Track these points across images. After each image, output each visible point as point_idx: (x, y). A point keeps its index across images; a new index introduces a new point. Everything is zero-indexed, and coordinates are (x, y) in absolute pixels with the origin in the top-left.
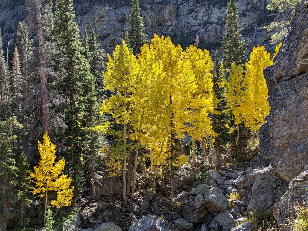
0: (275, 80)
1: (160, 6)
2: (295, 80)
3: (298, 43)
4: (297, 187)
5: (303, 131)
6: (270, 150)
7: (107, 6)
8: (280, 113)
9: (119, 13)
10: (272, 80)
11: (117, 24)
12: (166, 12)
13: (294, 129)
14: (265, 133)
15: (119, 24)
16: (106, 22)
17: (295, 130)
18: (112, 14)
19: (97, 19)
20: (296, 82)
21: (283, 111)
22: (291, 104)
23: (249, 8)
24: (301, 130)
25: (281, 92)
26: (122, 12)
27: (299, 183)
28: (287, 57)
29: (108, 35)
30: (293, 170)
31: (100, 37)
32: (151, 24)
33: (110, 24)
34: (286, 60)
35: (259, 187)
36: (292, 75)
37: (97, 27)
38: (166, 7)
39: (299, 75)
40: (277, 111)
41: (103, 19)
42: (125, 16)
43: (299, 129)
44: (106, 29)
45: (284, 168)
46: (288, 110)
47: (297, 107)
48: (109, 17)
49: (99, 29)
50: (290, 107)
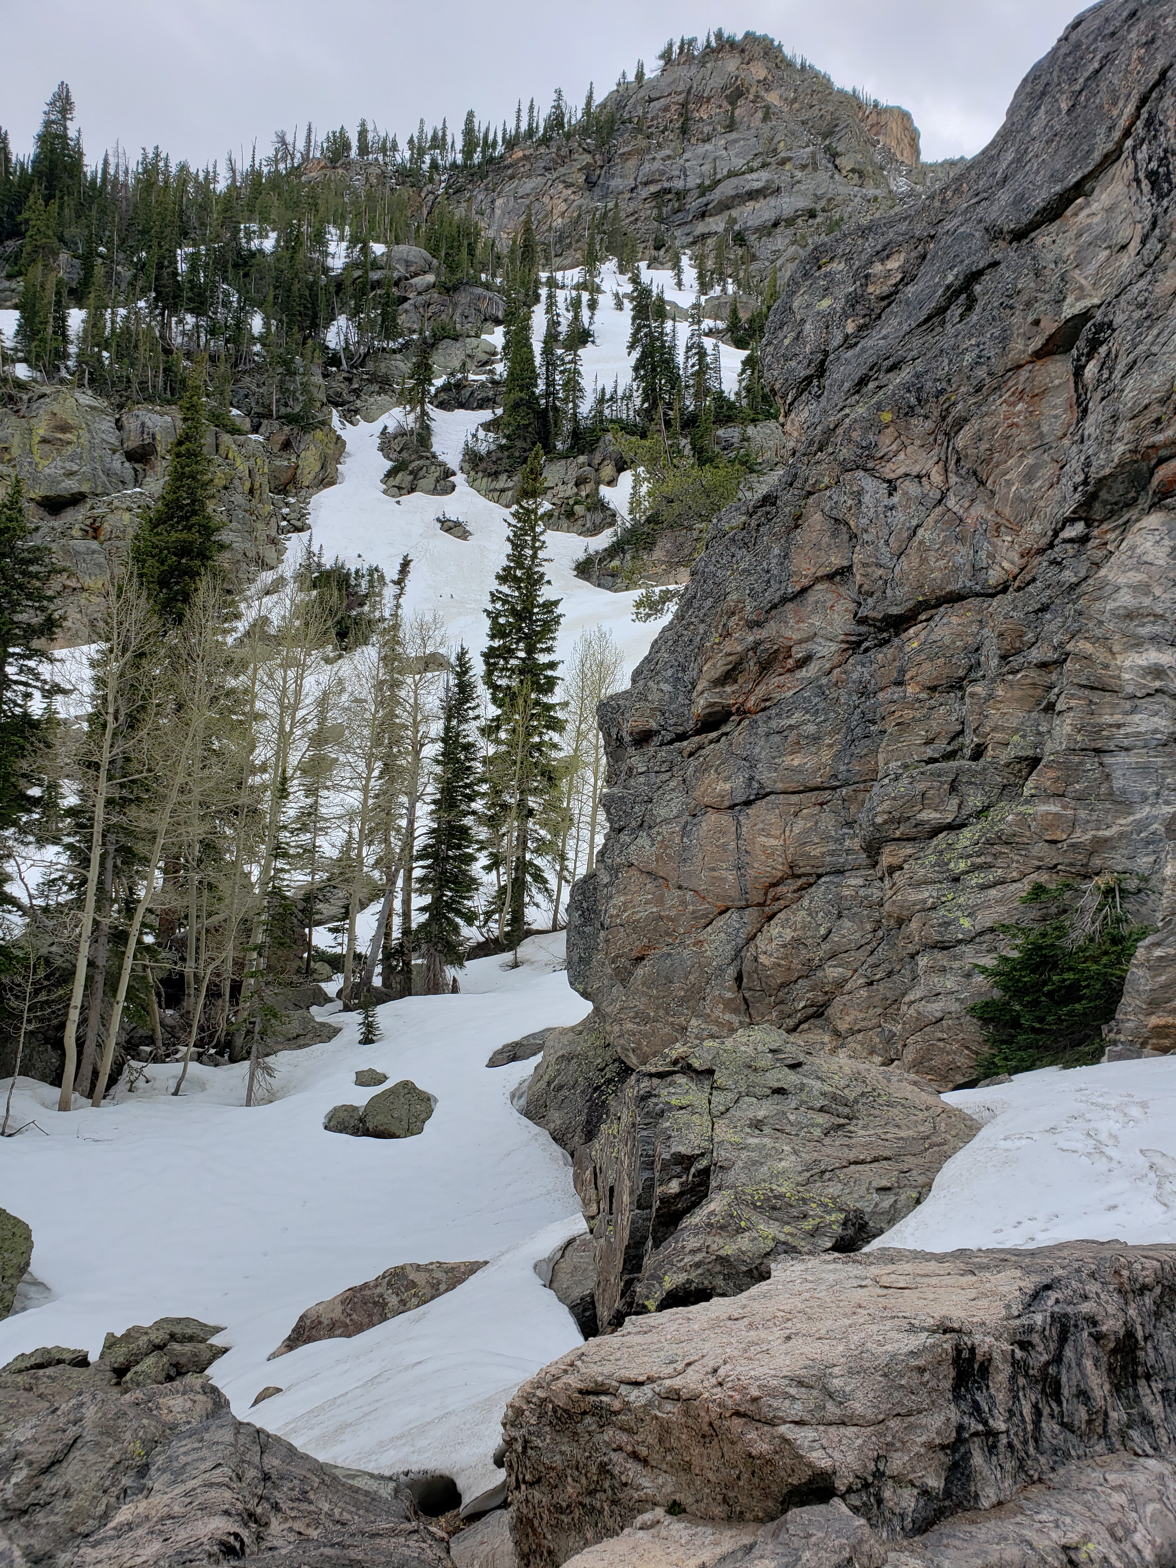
0: (628, 739)
1: (286, 429)
2: (687, 745)
3: (705, 633)
4: (649, 1095)
5: (693, 912)
6: (594, 963)
7: (90, 392)
8: (633, 847)
9: (132, 427)
10: (619, 739)
11: (117, 465)
12: (309, 453)
13: (669, 903)
14: (585, 905)
15: (127, 464)
16: (79, 450)
17: (673, 906)
18: (106, 424)
19: (41, 432)
20: (690, 755)
21: (643, 840)
22: (667, 821)
23: (584, 494)
24: (691, 908)
25: (642, 779)
26: (143, 424)
27: (656, 1081)
28: (670, 672)
29: (77, 499)
30: (653, 1034)
31: (47, 497)
32: (248, 485)
33: (93, 459)
34: (667, 681)
35: (549, 1084)
36: (680, 730)
37: (38, 460)
38: (308, 437)
39: (698, 732)
40: (625, 838)
41: (68, 435)
42: (154, 439)
43: (684, 903)
44: (71, 474)
45: (630, 1026)
46: (659, 838)
47: (684, 832)
48: (89, 431)
49: (47, 471)
50: (665, 829)
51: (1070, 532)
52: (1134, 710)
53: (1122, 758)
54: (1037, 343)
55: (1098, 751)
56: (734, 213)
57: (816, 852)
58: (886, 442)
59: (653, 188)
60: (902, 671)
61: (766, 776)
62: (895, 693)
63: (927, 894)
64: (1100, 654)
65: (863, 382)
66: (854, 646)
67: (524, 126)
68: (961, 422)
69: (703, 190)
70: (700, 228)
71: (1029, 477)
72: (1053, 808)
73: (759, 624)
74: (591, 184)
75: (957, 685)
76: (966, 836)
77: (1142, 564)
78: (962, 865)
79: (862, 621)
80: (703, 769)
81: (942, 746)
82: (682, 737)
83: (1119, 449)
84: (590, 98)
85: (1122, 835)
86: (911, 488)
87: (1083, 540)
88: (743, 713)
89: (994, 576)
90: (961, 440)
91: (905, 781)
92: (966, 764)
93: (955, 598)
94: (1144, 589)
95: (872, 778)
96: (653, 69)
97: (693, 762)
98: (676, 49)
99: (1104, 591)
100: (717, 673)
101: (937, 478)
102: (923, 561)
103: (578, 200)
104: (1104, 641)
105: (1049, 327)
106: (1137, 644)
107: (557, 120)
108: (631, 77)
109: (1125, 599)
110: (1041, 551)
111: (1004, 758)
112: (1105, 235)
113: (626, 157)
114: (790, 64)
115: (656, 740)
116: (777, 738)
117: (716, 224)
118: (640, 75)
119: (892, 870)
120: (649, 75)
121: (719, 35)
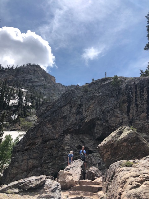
51: (62, 135)
52: (66, 152)
53: (65, 157)
54: (61, 117)
55: (63, 156)
56: (33, 83)
57: (35, 165)
58: (47, 124)
59: (23, 78)
60: (46, 146)
61: (31, 156)
62: (45, 148)
63: (46, 170)
64: (64, 146)
65: (46, 117)
66: (42, 143)
67: (8, 68)
68: (54, 123)
69: (29, 80)
70: (29, 84)
71: (59, 129)
72: (58, 161)
73: (33, 140)
74: (15, 76)
75: (51, 148)
76: (50, 164)
77: (68, 138)
78: (50, 167)
79: (43, 141)
80: (25, 155)
81: (49, 154)
82: (23, 151)
83: (66, 128)
84: (17, 66)
85: (64, 164)
86: (49, 129)
87: (63, 135)
88: (30, 149)
89: (55, 138)
90: (54, 125)
91: (45, 158)
92: (51, 156)
93: (52, 140)
94: (67, 141)
95: (42, 157)
96: (25, 65)
97: (24, 154)
98: (29, 64)
99: (65, 140)
100: (28, 145)
101: (51, 128)
102: (49, 136)
103: (13, 77)
104: (64, 145)
105: (62, 116)
106: (67, 146)
107: (12, 68)
108: (23, 66)
109: (66, 141)
110: (60, 136)
111: (54, 156)
112: (67, 109)
113: (20, 74)
114: (42, 69)
115: (20, 152)
116: (33, 152)
117: (31, 84)
118: (24, 66)
119: (43, 167)
120: (25, 66)
121: (34, 64)
